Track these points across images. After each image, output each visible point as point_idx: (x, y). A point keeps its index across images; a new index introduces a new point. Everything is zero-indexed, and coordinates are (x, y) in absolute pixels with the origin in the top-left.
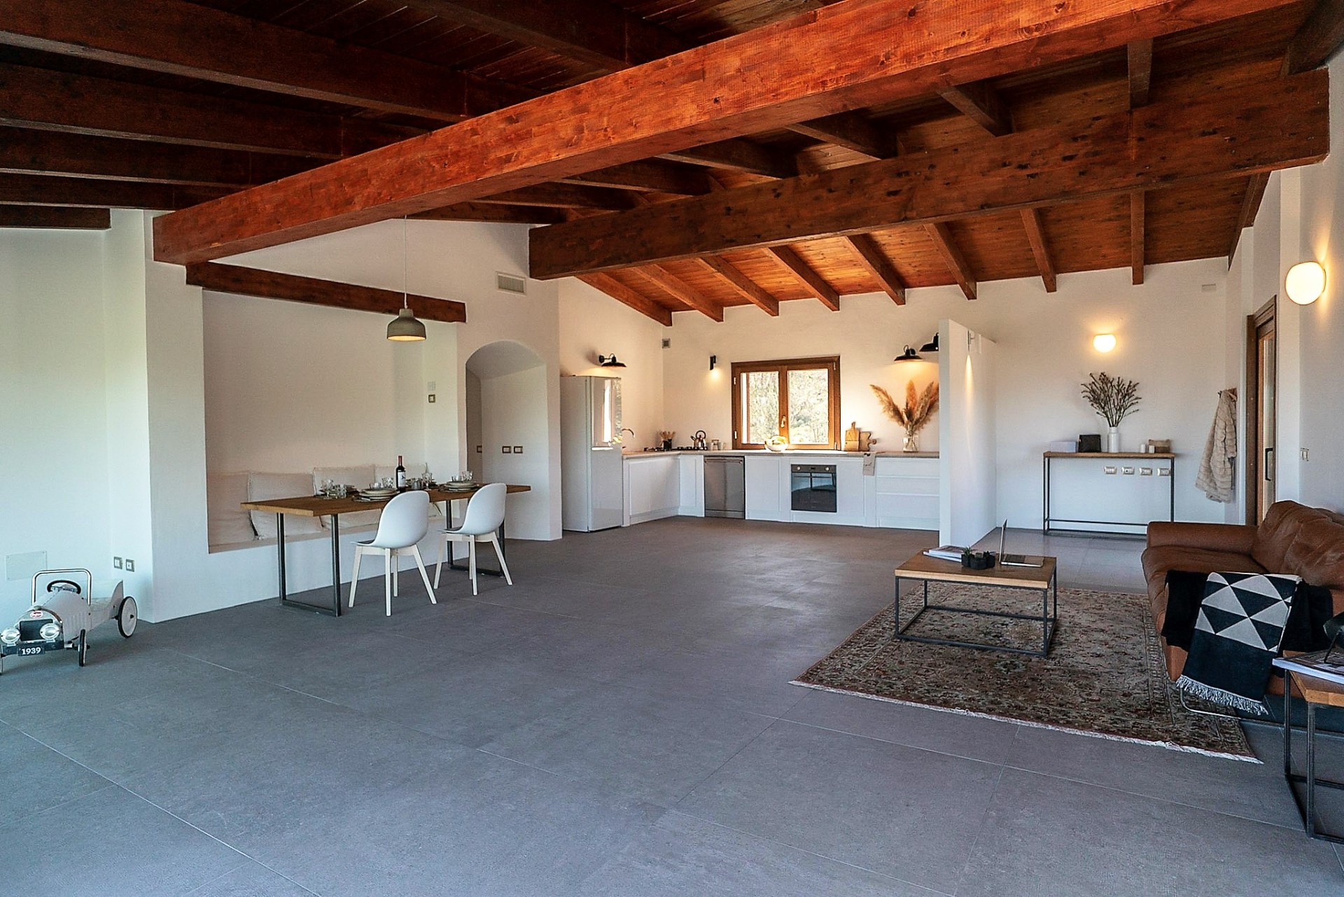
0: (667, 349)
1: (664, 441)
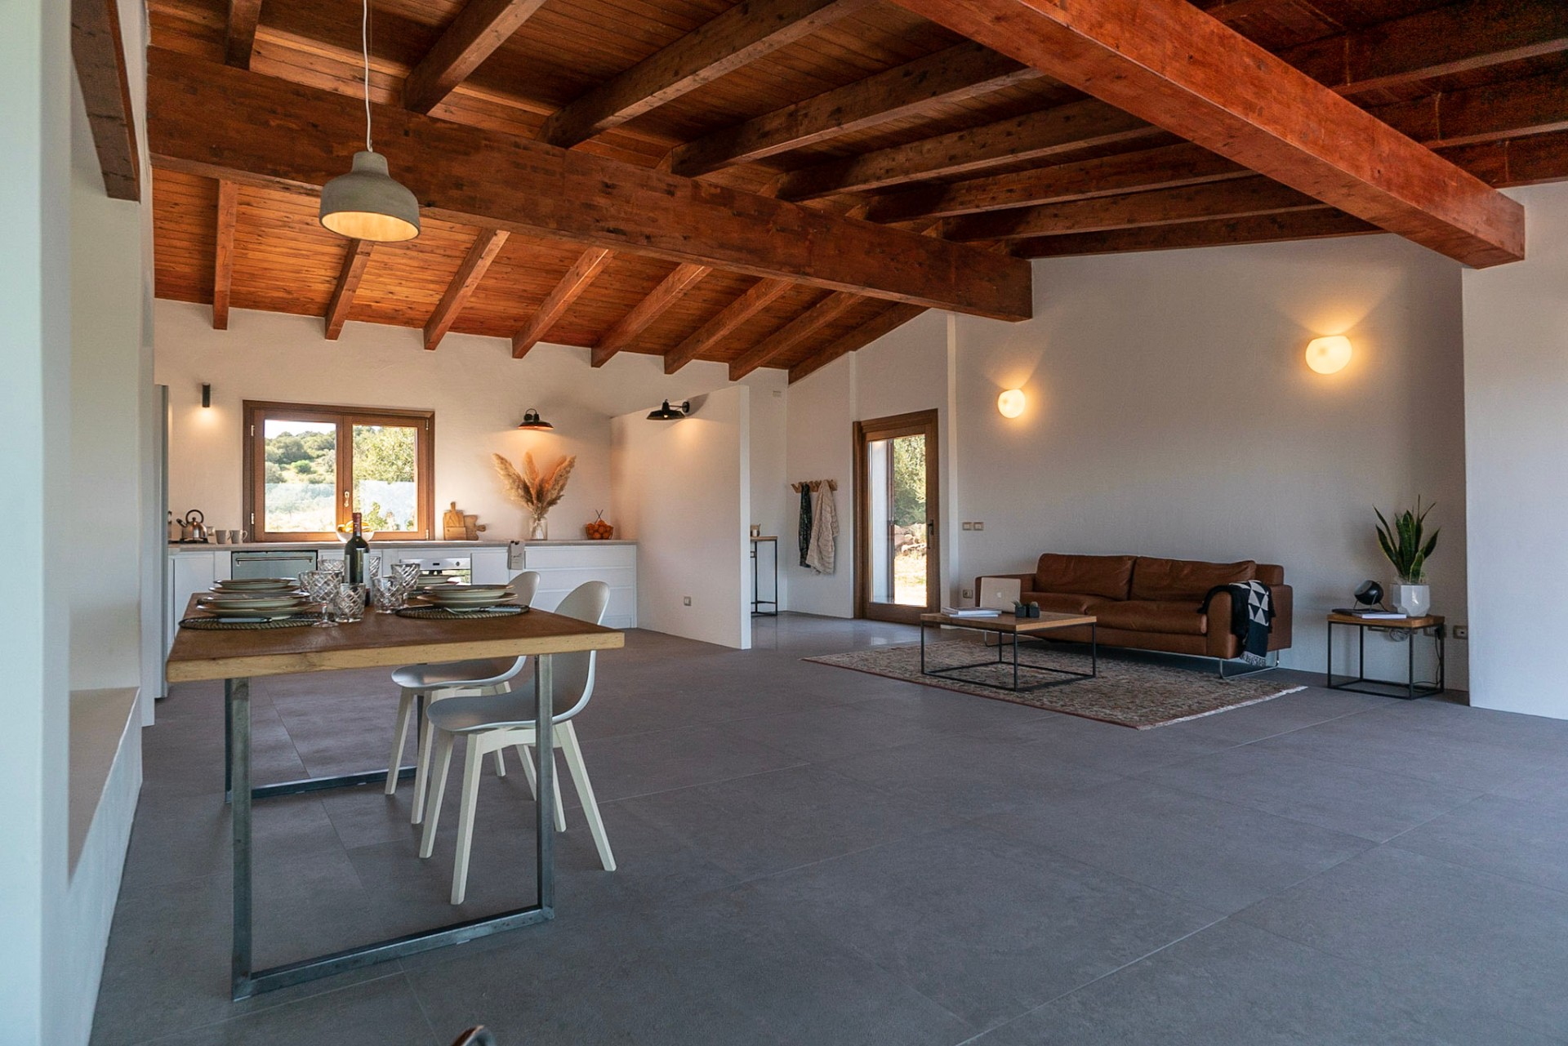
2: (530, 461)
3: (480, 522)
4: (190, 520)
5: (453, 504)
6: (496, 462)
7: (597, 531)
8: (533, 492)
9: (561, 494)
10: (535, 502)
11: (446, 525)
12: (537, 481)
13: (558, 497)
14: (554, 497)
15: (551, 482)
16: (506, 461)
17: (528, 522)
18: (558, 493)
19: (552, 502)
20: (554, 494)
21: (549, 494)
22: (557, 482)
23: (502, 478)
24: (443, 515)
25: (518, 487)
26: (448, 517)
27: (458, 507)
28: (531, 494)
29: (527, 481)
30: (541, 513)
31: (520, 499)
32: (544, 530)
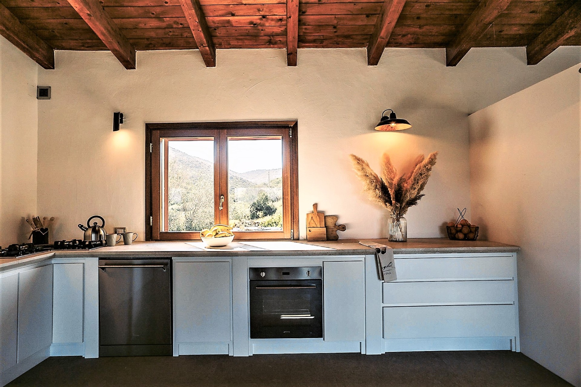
0: (45, 102)
1: (34, 233)
2: (388, 163)
3: (341, 222)
4: (91, 224)
5: (315, 205)
6: (353, 163)
7: (461, 231)
8: (391, 192)
9: (422, 193)
10: (393, 202)
11: (309, 227)
12: (395, 181)
13: (418, 197)
14: (413, 196)
15: (410, 182)
16: (363, 162)
17: (386, 221)
18: (418, 193)
19: (412, 202)
20: (414, 193)
21: (408, 194)
22: (416, 181)
23: (360, 178)
24: (305, 216)
25: (376, 188)
26: (310, 218)
27: (320, 208)
28: (389, 195)
29: (384, 181)
30: (400, 212)
31: (378, 200)
32: (403, 230)
